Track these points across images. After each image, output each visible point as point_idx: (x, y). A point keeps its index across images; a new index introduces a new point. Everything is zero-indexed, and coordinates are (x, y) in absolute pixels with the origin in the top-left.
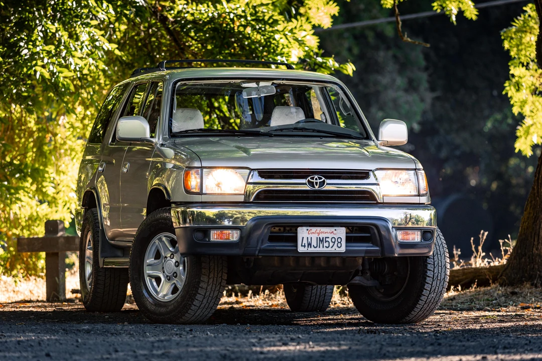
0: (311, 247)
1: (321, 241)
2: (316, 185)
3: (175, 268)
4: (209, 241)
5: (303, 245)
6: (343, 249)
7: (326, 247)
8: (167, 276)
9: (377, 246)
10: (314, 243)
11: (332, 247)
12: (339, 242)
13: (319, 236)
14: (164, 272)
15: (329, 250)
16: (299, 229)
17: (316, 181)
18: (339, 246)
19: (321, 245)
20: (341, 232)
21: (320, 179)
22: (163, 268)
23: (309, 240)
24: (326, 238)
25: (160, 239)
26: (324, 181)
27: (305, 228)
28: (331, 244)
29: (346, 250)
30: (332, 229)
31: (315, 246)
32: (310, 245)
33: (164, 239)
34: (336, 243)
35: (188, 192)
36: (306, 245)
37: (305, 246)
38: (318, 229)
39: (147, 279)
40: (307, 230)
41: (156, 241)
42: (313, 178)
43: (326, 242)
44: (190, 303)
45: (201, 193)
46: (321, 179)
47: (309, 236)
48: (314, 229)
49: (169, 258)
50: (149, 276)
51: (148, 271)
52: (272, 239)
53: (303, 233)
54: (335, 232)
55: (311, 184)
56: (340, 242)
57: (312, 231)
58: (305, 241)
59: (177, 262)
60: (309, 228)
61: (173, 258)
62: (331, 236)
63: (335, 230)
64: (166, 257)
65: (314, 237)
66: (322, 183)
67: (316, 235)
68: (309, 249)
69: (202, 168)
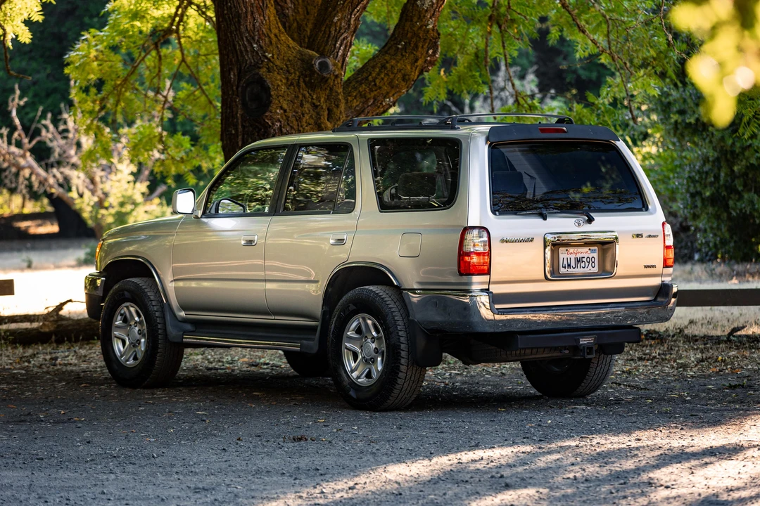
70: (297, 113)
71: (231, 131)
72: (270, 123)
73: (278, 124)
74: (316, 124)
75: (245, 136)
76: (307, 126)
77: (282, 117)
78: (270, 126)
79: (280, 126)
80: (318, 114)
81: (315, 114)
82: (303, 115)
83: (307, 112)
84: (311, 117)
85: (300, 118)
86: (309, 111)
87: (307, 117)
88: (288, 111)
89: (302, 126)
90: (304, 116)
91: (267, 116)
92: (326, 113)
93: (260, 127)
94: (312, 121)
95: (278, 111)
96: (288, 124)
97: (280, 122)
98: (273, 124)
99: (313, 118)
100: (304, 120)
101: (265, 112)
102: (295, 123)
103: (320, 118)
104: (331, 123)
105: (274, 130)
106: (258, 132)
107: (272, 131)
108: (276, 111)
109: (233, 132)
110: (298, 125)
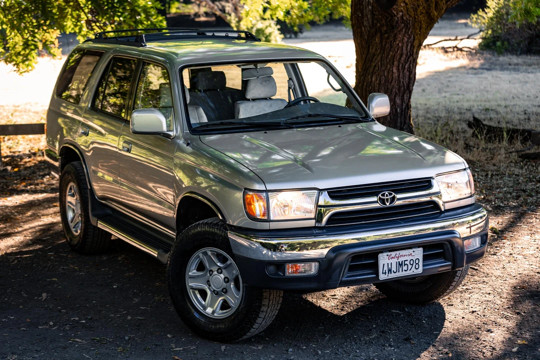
0: (391, 273)
1: (400, 265)
2: (387, 202)
3: (225, 284)
4: (284, 275)
5: (384, 272)
6: (420, 271)
7: (405, 270)
8: (214, 291)
9: (449, 261)
10: (394, 269)
11: (410, 270)
12: (416, 264)
13: (399, 260)
14: (210, 285)
15: (409, 273)
16: (380, 255)
17: (387, 197)
18: (417, 268)
19: (400, 269)
20: (418, 253)
21: (390, 194)
22: (208, 281)
23: (390, 266)
24: (405, 261)
25: (205, 254)
26: (394, 196)
27: (385, 254)
28: (410, 267)
29: (423, 270)
30: (411, 251)
31: (395, 271)
32: (390, 270)
33: (209, 253)
34: (414, 264)
35: (253, 218)
36: (387, 272)
37: (385, 273)
38: (398, 252)
39: (191, 292)
40: (388, 255)
41: (200, 253)
42: (383, 195)
43: (405, 265)
44: (248, 326)
45: (268, 221)
46: (392, 194)
47: (389, 262)
48: (393, 254)
49: (215, 273)
50: (192, 288)
51: (191, 284)
52: (352, 269)
53: (384, 260)
54: (413, 254)
55: (383, 201)
56: (418, 264)
57: (392, 256)
58: (386, 268)
59: (225, 278)
60: (389, 254)
61: (221, 273)
62: (409, 258)
63: (414, 252)
64: (211, 271)
65: (394, 261)
66: (393, 199)
67: (396, 260)
68: (390, 275)
69: (267, 191)
70: (414, 5)
71: (359, 15)
72: (395, 13)
73: (401, 14)
74: (427, 12)
75: (375, 21)
76: (420, 15)
77: (404, 9)
78: (395, 15)
79: (402, 15)
80: (429, 5)
81: (426, 5)
82: (419, 6)
83: (421, 4)
84: (424, 7)
85: (416, 9)
86: (423, 4)
87: (421, 8)
88: (409, 4)
89: (417, 15)
90: (419, 8)
91: (394, 8)
92: (434, 5)
93: (387, 16)
94: (424, 11)
95: (402, 5)
96: (408, 14)
97: (402, 12)
98: (397, 14)
99: (425, 9)
100: (419, 10)
101: (393, 6)
102: (413, 13)
103: (430, 9)
104: (437, 11)
105: (398, 18)
106: (386, 20)
107: (396, 18)
108: (400, 5)
109: (360, 15)
110: (415, 14)
